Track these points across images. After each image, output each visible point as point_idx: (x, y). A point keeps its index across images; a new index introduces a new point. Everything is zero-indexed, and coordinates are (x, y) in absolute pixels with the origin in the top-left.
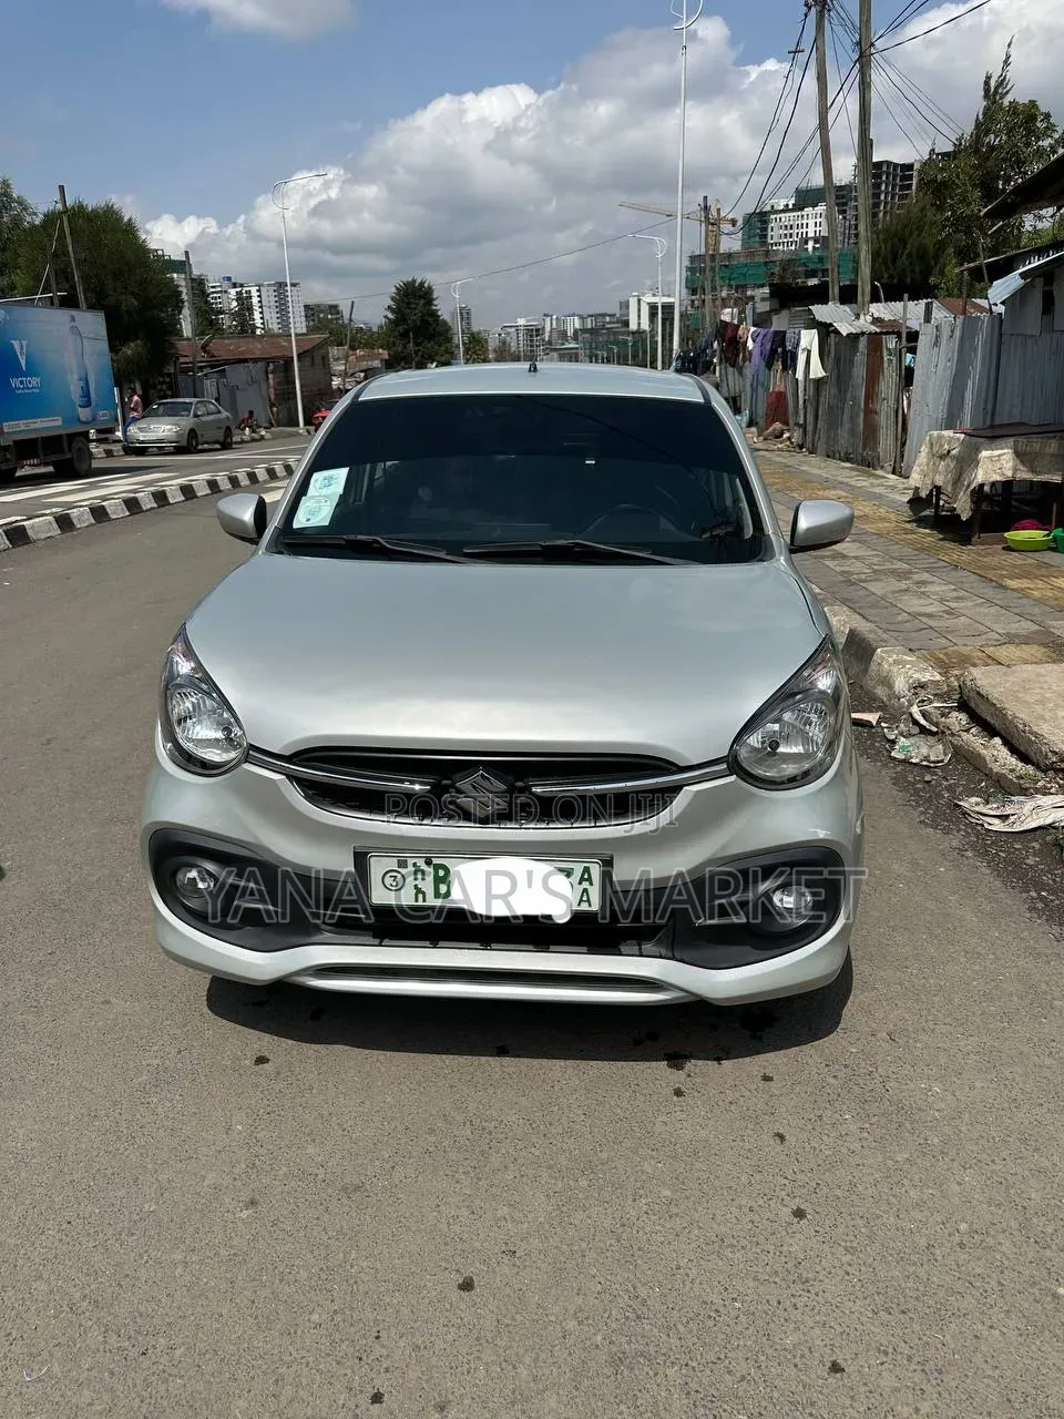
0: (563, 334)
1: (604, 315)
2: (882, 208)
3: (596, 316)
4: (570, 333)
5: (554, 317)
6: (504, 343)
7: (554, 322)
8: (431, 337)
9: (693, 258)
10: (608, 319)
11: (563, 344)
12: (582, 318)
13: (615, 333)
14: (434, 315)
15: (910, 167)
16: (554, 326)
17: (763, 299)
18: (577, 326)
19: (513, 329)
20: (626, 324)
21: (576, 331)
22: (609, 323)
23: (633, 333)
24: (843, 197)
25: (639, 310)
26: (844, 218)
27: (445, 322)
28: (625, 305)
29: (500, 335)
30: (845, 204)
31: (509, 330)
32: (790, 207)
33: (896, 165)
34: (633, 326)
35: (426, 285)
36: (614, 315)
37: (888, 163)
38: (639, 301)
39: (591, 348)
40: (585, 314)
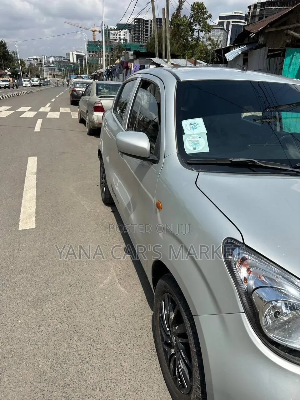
0: (49, 62)
1: (62, 57)
2: (141, 32)
3: (59, 57)
4: (51, 62)
5: (46, 56)
6: (31, 63)
7: (46, 58)
8: (7, 60)
9: (89, 42)
10: (63, 58)
11: (49, 65)
12: (54, 57)
13: (66, 63)
14: (7, 52)
15: (148, 21)
16: (46, 59)
17: (131, 55)
18: (53, 59)
19: (32, 59)
20: (69, 60)
21: (53, 61)
22: (64, 59)
23: (72, 63)
24: (130, 28)
25: (73, 56)
26: (131, 34)
27: (11, 55)
28: (68, 54)
29: (28, 61)
30: (131, 30)
31: (31, 59)
32: (116, 29)
33: (144, 20)
34: (72, 61)
35: (3, 42)
36: (65, 57)
37: (142, 19)
38: (73, 53)
39: (59, 67)
40: (55, 56)
